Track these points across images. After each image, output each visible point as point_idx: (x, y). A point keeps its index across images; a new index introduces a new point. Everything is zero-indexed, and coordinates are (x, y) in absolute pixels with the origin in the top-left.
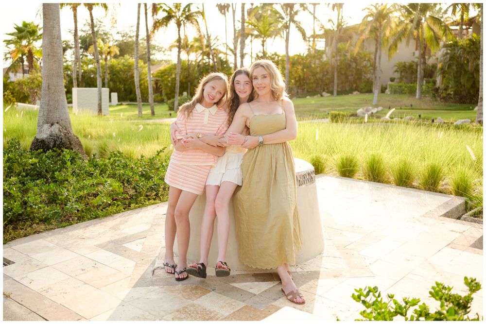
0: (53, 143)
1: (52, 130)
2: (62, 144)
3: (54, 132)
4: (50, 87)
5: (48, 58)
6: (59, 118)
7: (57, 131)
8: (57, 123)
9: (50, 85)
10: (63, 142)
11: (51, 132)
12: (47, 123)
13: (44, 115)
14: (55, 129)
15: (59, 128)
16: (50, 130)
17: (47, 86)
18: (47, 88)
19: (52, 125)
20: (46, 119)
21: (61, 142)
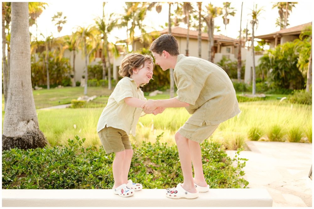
0: (32, 140)
1: (29, 127)
2: (40, 140)
3: (30, 129)
4: (23, 84)
5: (22, 56)
6: (33, 114)
7: (32, 128)
8: (32, 120)
9: (23, 82)
10: (40, 138)
11: (28, 129)
12: (23, 121)
13: (18, 112)
14: (31, 125)
15: (34, 124)
16: (26, 127)
17: (21, 83)
18: (21, 85)
19: (28, 122)
20: (21, 116)
21: (38, 138)
